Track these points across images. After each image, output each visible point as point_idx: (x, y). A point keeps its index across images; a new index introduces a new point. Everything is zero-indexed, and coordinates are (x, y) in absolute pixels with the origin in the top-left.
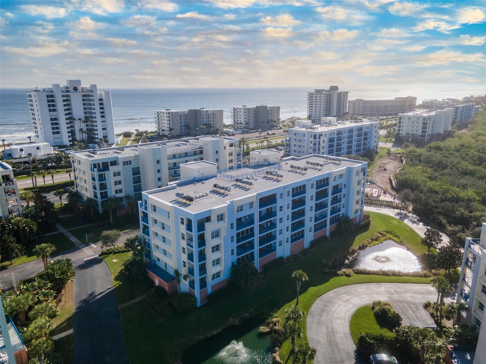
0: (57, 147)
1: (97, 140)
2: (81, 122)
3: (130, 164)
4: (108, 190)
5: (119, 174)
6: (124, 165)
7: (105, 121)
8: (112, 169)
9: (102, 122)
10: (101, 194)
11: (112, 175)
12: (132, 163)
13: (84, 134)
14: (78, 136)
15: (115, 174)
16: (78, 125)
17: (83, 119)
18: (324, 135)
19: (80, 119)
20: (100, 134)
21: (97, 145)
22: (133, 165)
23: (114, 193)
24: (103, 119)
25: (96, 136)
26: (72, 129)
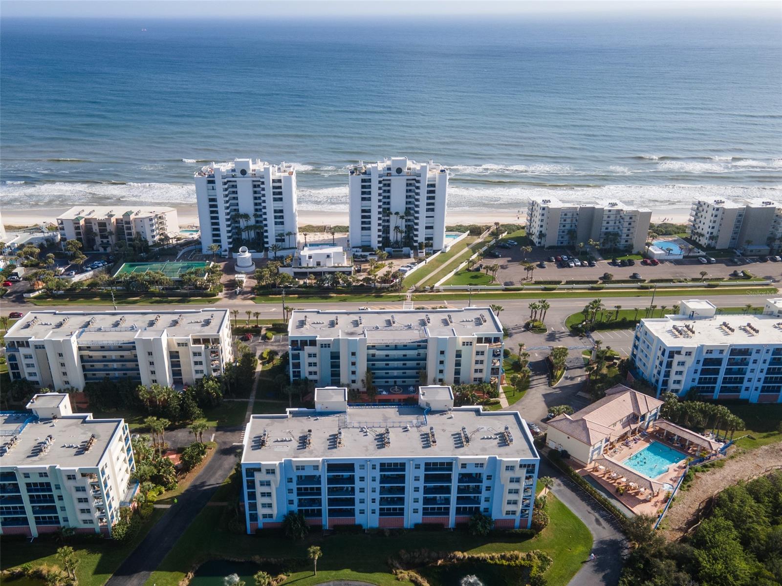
0: (361, 250)
1: (415, 244)
2: (398, 218)
3: (329, 347)
4: (301, 370)
5: (315, 356)
6: (322, 347)
7: (433, 217)
8: (308, 349)
9: (427, 217)
10: (294, 372)
11: (306, 355)
12: (331, 346)
13: (399, 234)
14: (392, 236)
15: (310, 355)
16: (394, 221)
17: (402, 214)
18: (683, 352)
19: (397, 213)
20: (421, 236)
21: (412, 251)
22: (333, 349)
23: (307, 375)
24: (430, 214)
25: (415, 239)
26: (386, 224)
